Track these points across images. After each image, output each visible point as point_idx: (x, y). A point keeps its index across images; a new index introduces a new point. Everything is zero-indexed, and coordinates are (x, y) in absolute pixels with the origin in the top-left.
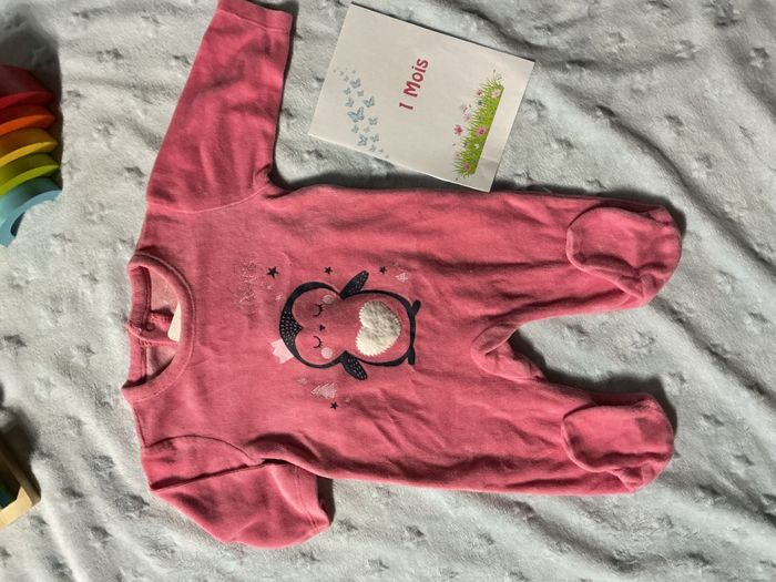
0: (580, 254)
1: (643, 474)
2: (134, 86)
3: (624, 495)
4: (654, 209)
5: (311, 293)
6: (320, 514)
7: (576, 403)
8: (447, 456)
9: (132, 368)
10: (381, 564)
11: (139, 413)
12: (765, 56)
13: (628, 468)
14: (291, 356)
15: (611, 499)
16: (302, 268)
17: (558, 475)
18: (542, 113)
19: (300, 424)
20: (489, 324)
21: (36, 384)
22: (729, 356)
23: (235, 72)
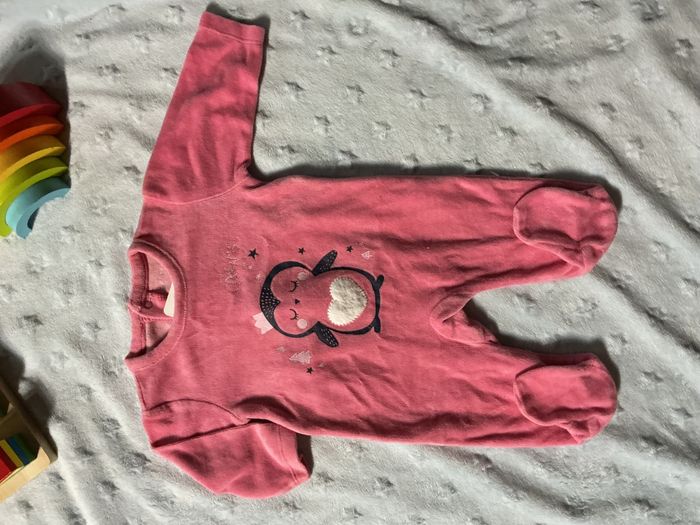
0: (526, 229)
1: (589, 427)
2: (130, 96)
3: (572, 446)
4: (592, 187)
5: (287, 271)
6: (301, 468)
7: (525, 363)
8: (411, 413)
9: (134, 341)
10: (356, 511)
11: (140, 380)
12: (689, 45)
13: (575, 422)
14: (271, 327)
15: (562, 450)
16: (279, 249)
17: (512, 429)
18: (488, 105)
19: (279, 388)
20: (445, 294)
21: (52, 357)
22: (665, 318)
23: (216, 80)
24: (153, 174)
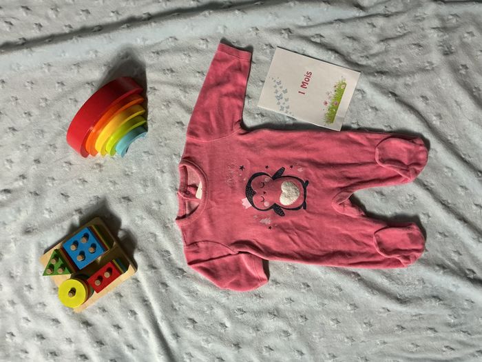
0: (382, 159)
1: (411, 258)
2: (180, 85)
3: (402, 268)
4: (415, 138)
5: (259, 177)
6: (264, 276)
7: (379, 226)
8: (321, 250)
9: (180, 210)
10: (291, 300)
11: (184, 230)
12: (467, 68)
13: (403, 256)
14: (250, 206)
15: (396, 270)
16: (256, 166)
17: (371, 259)
18: (364, 95)
19: (254, 236)
20: (340, 191)
22: (450, 205)
23: (226, 79)
24: (192, 126)
